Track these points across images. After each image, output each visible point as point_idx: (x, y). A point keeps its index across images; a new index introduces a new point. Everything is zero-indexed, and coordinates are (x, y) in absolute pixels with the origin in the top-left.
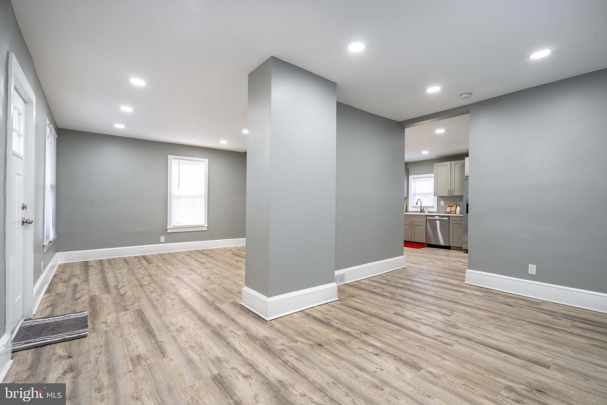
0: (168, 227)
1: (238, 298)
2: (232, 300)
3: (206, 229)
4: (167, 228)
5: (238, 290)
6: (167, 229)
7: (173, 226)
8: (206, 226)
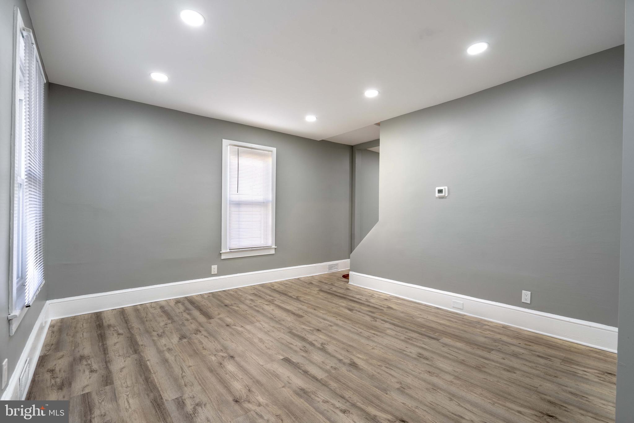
0: (223, 251)
3: (273, 252)
4: (221, 252)
6: (221, 254)
7: (230, 249)
8: (273, 248)
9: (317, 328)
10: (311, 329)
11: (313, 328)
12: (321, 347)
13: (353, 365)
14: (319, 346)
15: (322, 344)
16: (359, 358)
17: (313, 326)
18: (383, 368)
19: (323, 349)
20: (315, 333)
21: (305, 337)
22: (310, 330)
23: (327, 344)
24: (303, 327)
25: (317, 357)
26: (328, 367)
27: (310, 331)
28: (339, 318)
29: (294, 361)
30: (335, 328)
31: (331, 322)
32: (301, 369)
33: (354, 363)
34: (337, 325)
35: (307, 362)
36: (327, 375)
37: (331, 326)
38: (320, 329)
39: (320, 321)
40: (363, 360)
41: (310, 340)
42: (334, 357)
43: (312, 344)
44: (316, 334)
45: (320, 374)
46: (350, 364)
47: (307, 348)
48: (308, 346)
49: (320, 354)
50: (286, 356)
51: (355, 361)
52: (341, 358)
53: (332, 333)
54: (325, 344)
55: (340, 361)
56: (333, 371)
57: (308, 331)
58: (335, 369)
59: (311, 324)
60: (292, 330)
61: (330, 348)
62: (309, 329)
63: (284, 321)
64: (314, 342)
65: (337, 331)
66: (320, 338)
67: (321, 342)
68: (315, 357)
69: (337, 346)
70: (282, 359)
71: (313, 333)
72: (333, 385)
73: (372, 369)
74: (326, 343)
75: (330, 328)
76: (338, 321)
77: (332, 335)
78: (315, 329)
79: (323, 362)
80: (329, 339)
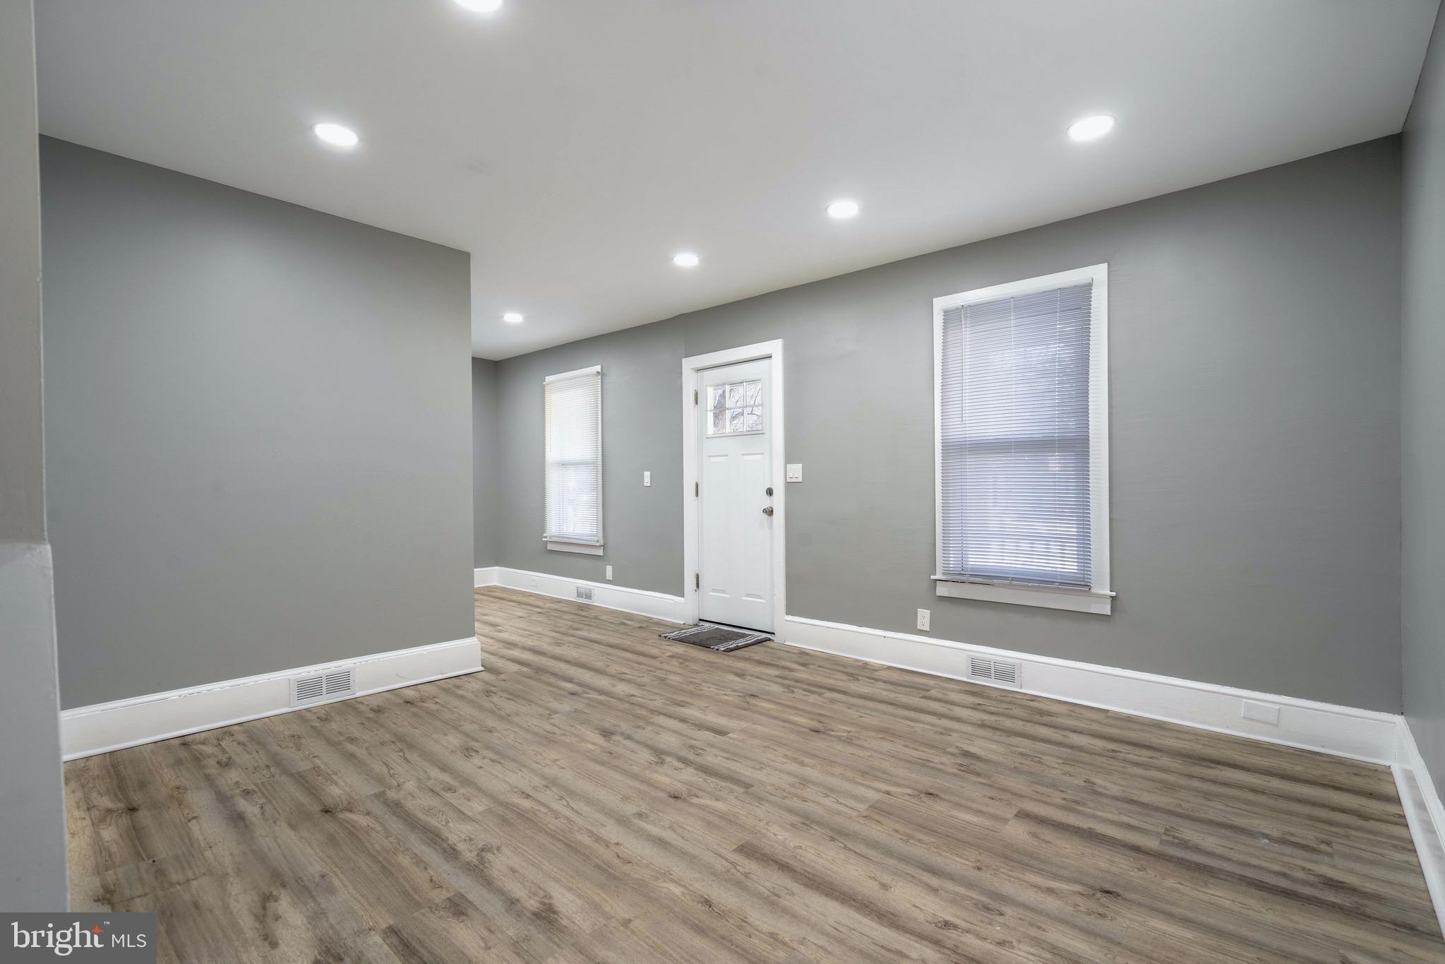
1: (491, 682)
2: (502, 677)
5: (495, 699)
9: (680, 804)
10: (695, 800)
11: (691, 804)
12: (664, 757)
13: (606, 734)
14: (668, 759)
15: (662, 763)
16: (593, 743)
17: (692, 810)
18: (558, 732)
19: (660, 754)
20: (681, 788)
21: (704, 776)
22: (697, 797)
23: (651, 763)
24: (720, 806)
25: (669, 741)
26: (649, 728)
27: (696, 791)
28: (608, 855)
29: (707, 732)
30: (629, 809)
31: (640, 833)
32: (692, 723)
33: (605, 736)
34: (622, 821)
35: (685, 733)
36: (652, 720)
37: (640, 815)
38: (672, 800)
39: (674, 831)
40: (588, 741)
41: (691, 770)
42: (638, 742)
43: (686, 761)
44: (679, 785)
45: (661, 720)
46: (613, 734)
47: (692, 752)
48: (692, 757)
49: (665, 744)
50: (723, 738)
51: (603, 739)
52: (627, 742)
53: (640, 791)
54: (657, 763)
55: (629, 738)
56: (641, 724)
57: (701, 793)
58: (638, 727)
59: (704, 819)
60: (746, 792)
61: (645, 756)
62: (702, 797)
63: (793, 825)
64: (682, 765)
65: (625, 799)
66: (667, 775)
67: (665, 766)
68: (673, 740)
69: (630, 761)
70: (729, 733)
71: (688, 787)
72: (643, 712)
73: (580, 730)
74: (653, 766)
75: (644, 808)
76: (614, 839)
77: (638, 785)
78: (684, 800)
79: (658, 733)
80: (648, 774)
